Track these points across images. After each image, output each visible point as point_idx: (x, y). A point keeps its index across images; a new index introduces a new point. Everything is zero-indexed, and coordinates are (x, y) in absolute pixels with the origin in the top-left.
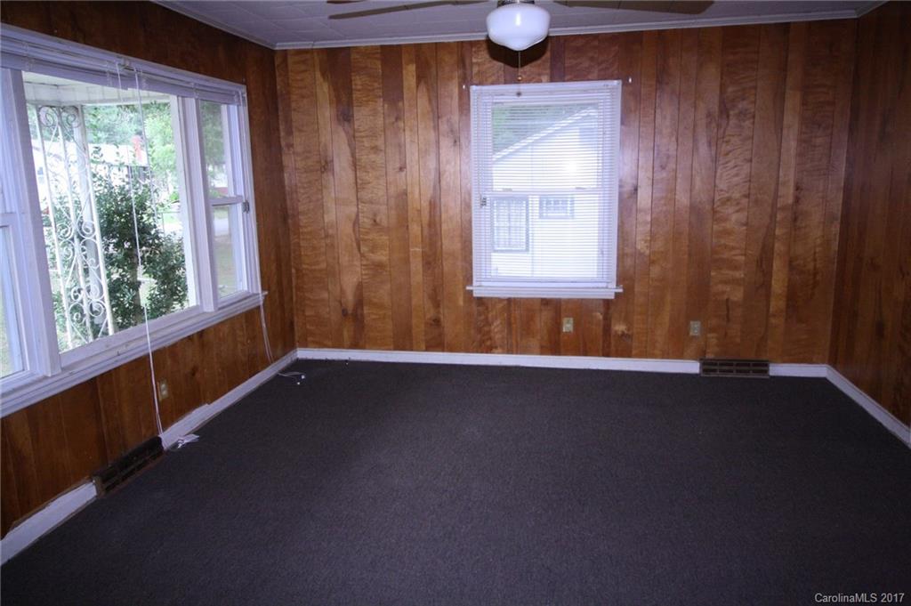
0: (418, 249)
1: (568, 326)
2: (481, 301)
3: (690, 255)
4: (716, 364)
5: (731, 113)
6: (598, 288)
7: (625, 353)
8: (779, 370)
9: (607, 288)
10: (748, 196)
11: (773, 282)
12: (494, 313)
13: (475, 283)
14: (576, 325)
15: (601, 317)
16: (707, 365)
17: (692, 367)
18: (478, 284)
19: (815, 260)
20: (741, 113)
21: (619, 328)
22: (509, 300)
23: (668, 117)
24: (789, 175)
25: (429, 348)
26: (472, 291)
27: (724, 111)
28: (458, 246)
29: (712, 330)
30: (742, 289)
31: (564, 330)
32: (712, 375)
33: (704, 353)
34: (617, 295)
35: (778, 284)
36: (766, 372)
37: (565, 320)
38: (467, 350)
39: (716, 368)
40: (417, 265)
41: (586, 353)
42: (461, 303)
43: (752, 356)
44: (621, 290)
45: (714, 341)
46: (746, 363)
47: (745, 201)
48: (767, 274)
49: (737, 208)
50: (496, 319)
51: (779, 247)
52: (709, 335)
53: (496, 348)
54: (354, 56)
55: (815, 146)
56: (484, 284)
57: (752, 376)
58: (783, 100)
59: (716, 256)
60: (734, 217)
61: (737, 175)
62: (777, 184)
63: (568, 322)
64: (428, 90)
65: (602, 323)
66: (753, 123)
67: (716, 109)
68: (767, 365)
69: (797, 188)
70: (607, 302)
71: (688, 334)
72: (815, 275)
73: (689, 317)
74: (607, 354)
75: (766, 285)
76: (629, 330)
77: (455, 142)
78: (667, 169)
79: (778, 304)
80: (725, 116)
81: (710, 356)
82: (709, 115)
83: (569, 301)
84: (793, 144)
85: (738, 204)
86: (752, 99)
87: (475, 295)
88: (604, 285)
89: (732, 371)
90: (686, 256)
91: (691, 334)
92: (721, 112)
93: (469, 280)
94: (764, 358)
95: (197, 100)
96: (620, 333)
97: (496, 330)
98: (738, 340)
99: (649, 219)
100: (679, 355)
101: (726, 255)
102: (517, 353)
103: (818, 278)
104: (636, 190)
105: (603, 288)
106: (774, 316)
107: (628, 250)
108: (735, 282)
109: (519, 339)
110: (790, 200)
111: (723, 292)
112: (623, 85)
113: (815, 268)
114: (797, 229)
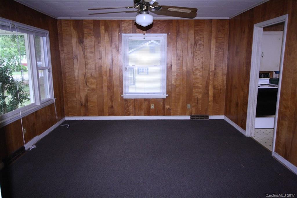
0: (106, 84)
1: (152, 107)
2: (126, 100)
3: (187, 85)
4: (194, 117)
5: (197, 44)
6: (161, 95)
7: (169, 114)
8: (211, 117)
9: (164, 95)
10: (202, 68)
11: (209, 92)
12: (130, 103)
13: (124, 94)
14: (155, 106)
15: (162, 104)
16: (192, 117)
17: (188, 118)
18: (125, 94)
19: (220, 86)
20: (200, 44)
21: (167, 107)
22: (135, 99)
23: (180, 45)
24: (213, 62)
25: (110, 115)
26: (123, 97)
27: (195, 44)
28: (118, 83)
29: (193, 107)
30: (201, 94)
31: (151, 108)
32: (194, 120)
33: (191, 113)
34: (167, 97)
35: (211, 93)
36: (208, 118)
37: (151, 105)
38: (122, 115)
40: (105, 89)
41: (158, 115)
42: (120, 101)
43: (204, 114)
44: (168, 96)
45: (194, 110)
46: (203, 116)
47: (201, 69)
48: (208, 90)
49: (199, 71)
50: (131, 105)
51: (211, 82)
52: (193, 108)
53: (131, 114)
54: (84, 23)
55: (219, 54)
56: (127, 94)
57: (204, 119)
58: (211, 41)
59: (194, 85)
60: (199, 74)
61: (199, 62)
62: (210, 64)
63: (152, 106)
64: (108, 34)
65: (162, 105)
66: (203, 47)
67: (193, 43)
68: (208, 116)
69: (215, 66)
70: (164, 99)
71: (187, 108)
72: (220, 90)
73: (187, 103)
74: (164, 115)
75: (207, 93)
76: (170, 107)
77: (117, 50)
78: (180, 60)
79: (211, 99)
80: (195, 45)
81: (193, 114)
82: (191, 45)
83: (153, 99)
84: (214, 53)
85: (200, 70)
86: (203, 40)
87: (124, 98)
88: (163, 94)
89: (199, 118)
90: (186, 85)
91: (188, 108)
92: (194, 44)
93: (122, 93)
94: (208, 114)
95: (34, 35)
96: (168, 108)
97: (131, 109)
98: (200, 109)
99: (175, 74)
100: (184, 114)
101: (197, 85)
102: (137, 116)
103: (221, 91)
104: (171, 66)
105: (162, 95)
106: (210, 102)
107: (170, 84)
108: (200, 93)
109: (138, 111)
110: (213, 69)
111: (196, 96)
112: (167, 35)
113: (220, 88)
114: (215, 77)
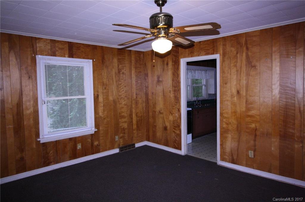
0: (11, 126)
1: (79, 147)
2: (44, 144)
3: (114, 115)
4: (123, 148)
5: (121, 73)
6: (89, 130)
7: (98, 152)
8: (137, 145)
9: (91, 130)
10: (126, 97)
11: (133, 120)
12: (50, 148)
13: (41, 137)
14: (82, 146)
15: (90, 141)
16: (121, 149)
17: (116, 151)
18: (43, 137)
19: (141, 113)
20: (123, 73)
21: (96, 143)
22: (56, 141)
23: (106, 73)
24: (134, 91)
25: (18, 172)
26: (40, 141)
27: (119, 72)
28: (32, 122)
29: (121, 138)
30: (127, 124)
31: (78, 148)
32: (123, 151)
33: (119, 145)
34: (95, 132)
35: (134, 122)
36: (135, 147)
37: (78, 144)
38: (39, 167)
39: (123, 149)
40: (10, 133)
41: (86, 155)
42: (34, 146)
43: (131, 143)
44: (97, 130)
45: (121, 141)
46: (130, 146)
47: (125, 98)
48: (132, 118)
49: (124, 100)
50: (51, 151)
51: (134, 111)
52: (120, 140)
53: (51, 163)
55: (138, 83)
56: (45, 137)
57: (132, 149)
58: (131, 70)
59: (120, 115)
60: (123, 103)
61: (123, 91)
62: (132, 93)
63: (79, 145)
64: (15, 54)
65: (91, 143)
66: (126, 76)
67: (117, 71)
68: (134, 145)
69: (136, 94)
70: (92, 135)
71: (115, 140)
72: (141, 117)
73: (116, 135)
74: (93, 154)
75: (132, 122)
76: (99, 143)
77: (29, 77)
78: (106, 89)
79: (135, 127)
80: (119, 74)
81: (121, 146)
82: (115, 73)
83: (79, 137)
84: (134, 82)
85: (124, 99)
86: (125, 69)
87: (41, 142)
88: (91, 129)
89: (127, 149)
90: (113, 116)
91: (116, 140)
92: (118, 72)
93: (38, 135)
94: (133, 143)
96: (96, 145)
97: (51, 155)
98: (127, 139)
99: (102, 105)
100: (113, 148)
101: (123, 114)
102: (60, 163)
103: (142, 118)
104: (98, 95)
105: (90, 130)
106: (134, 130)
107: (97, 116)
108: (125, 122)
109: (61, 157)
110: (135, 97)
111: (123, 126)
112: (93, 61)
113: (141, 115)
114: (137, 105)
